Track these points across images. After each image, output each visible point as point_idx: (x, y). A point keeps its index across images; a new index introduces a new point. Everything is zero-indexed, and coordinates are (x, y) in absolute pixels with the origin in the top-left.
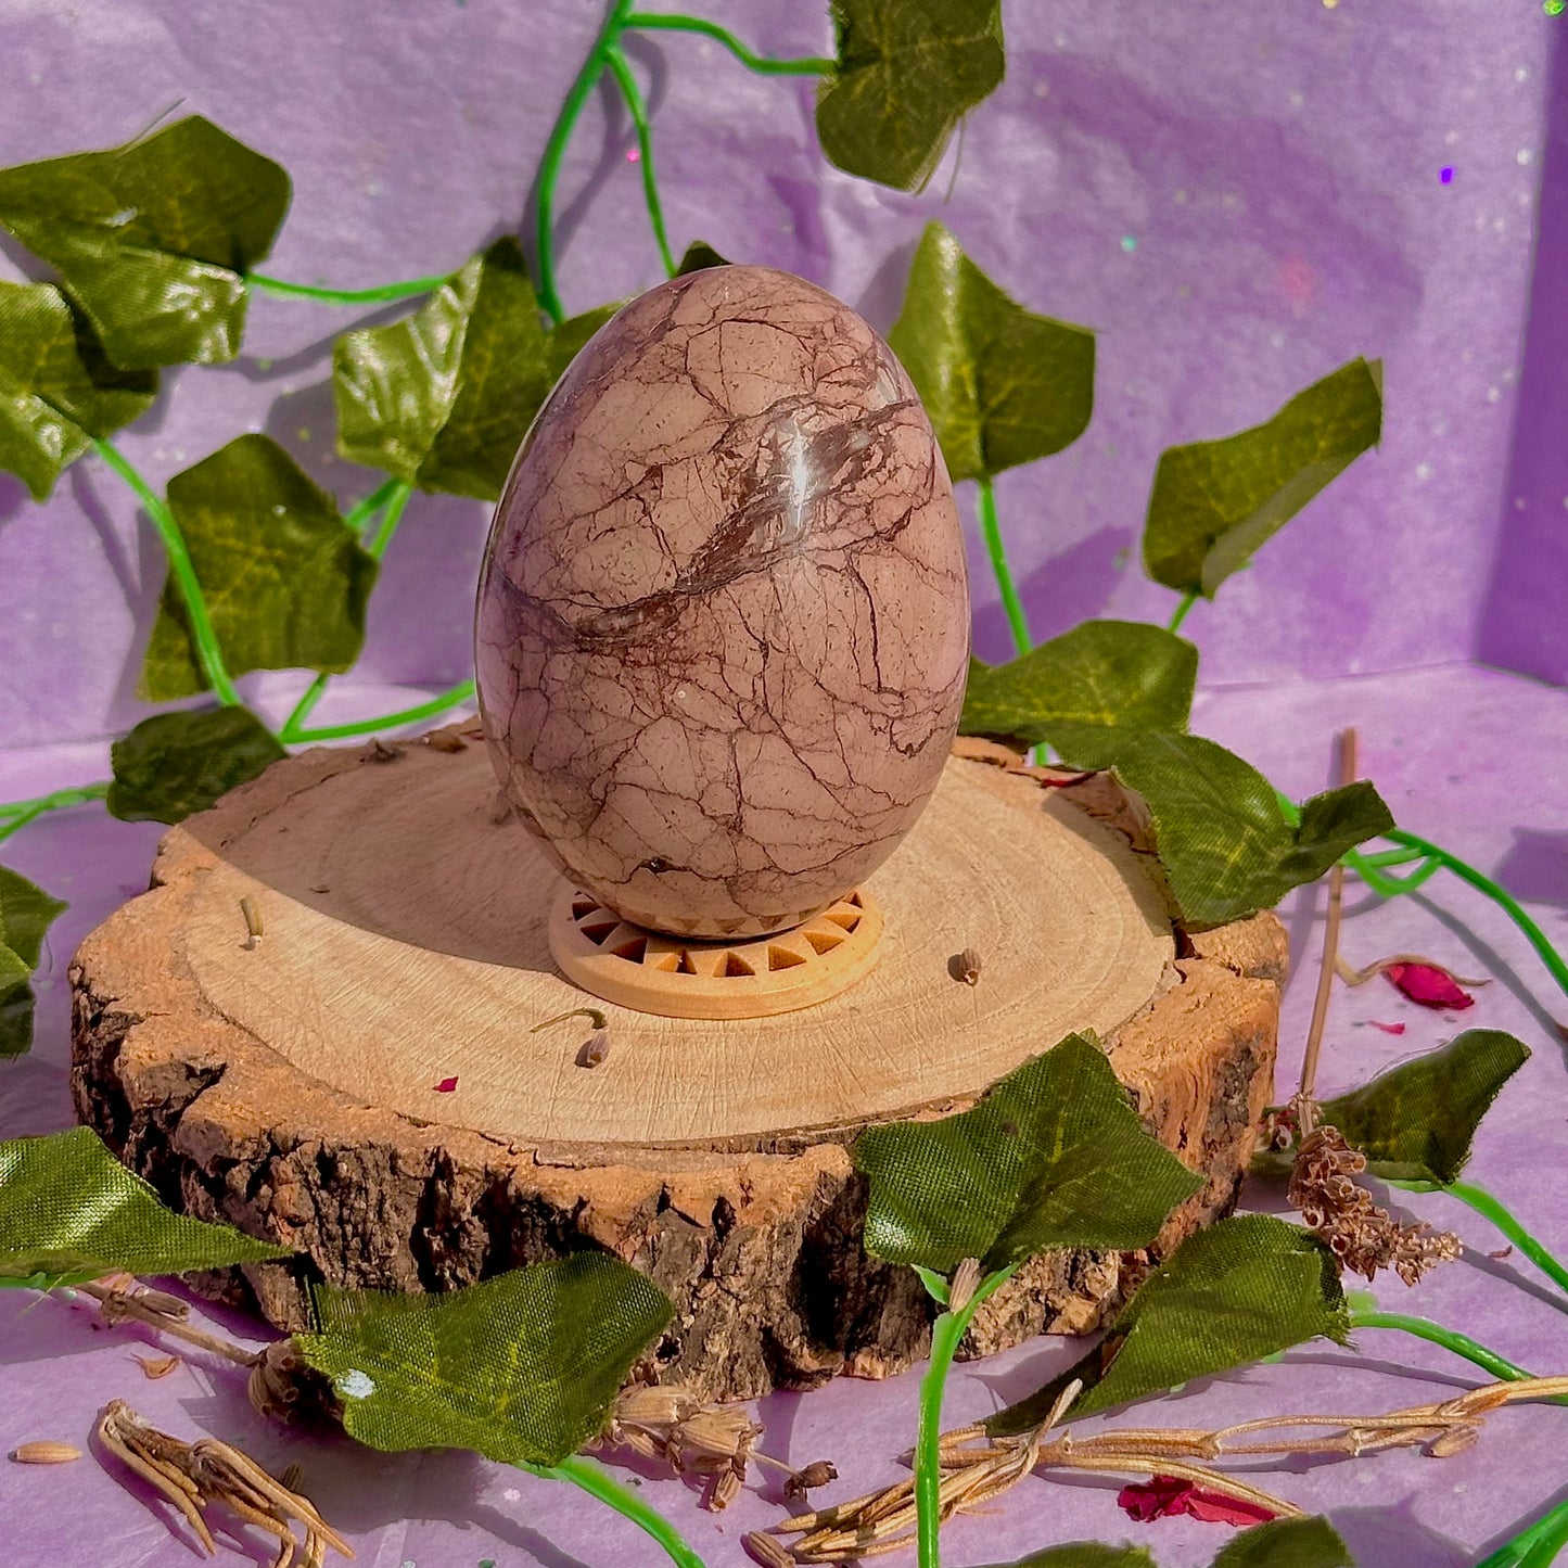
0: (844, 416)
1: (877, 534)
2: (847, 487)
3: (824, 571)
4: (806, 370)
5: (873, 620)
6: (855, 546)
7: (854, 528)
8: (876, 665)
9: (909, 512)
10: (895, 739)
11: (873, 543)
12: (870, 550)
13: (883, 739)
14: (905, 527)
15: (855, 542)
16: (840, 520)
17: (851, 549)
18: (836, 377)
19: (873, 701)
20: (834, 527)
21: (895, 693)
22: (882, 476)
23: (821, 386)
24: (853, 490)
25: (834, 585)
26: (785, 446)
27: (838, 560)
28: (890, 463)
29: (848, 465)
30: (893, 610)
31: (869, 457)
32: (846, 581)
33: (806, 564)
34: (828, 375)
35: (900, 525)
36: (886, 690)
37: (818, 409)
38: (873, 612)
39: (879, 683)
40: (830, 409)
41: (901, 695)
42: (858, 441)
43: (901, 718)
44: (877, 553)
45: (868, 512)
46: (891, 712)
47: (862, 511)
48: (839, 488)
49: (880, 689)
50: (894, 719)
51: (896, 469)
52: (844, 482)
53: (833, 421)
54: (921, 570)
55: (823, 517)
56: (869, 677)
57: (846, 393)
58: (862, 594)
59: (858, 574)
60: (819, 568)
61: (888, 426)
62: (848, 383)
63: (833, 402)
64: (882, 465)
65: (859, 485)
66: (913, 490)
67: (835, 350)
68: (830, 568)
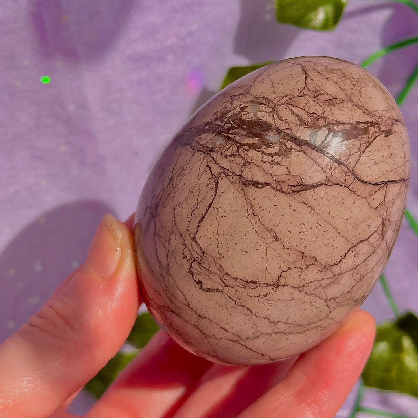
0: (277, 123)
1: (240, 176)
2: (246, 147)
3: (208, 169)
4: (288, 97)
5: (209, 207)
6: (226, 171)
7: (233, 164)
8: (198, 227)
9: (267, 184)
10: (193, 270)
11: (235, 178)
12: (231, 179)
13: (187, 265)
14: (257, 187)
15: (228, 170)
16: (231, 156)
17: (224, 172)
18: (295, 110)
19: (189, 242)
20: (226, 156)
21: (201, 249)
22: (265, 158)
23: (285, 106)
24: (247, 150)
25: (206, 178)
26: (244, 113)
27: (216, 170)
28: (277, 159)
29: (256, 140)
30: (221, 213)
31: (269, 146)
32: (211, 181)
33: (205, 160)
34: (293, 106)
35: (256, 184)
36: (196, 242)
37: (271, 112)
38: (211, 204)
39: (195, 237)
40: (275, 116)
41: (203, 252)
42: (272, 137)
43: (199, 263)
44: (233, 183)
45: (245, 165)
46: (195, 255)
47: (242, 162)
48: (244, 144)
49: (194, 239)
50: (195, 260)
51: (278, 163)
52: (247, 144)
53: (270, 120)
54: (250, 212)
55: (226, 149)
56: (193, 228)
57: (292, 118)
58: (212, 192)
59: (217, 183)
60: (208, 166)
61: (295, 146)
62: (297, 116)
63: (280, 115)
64: (272, 155)
65: (252, 152)
66: (279, 179)
67: (312, 102)
68: (211, 170)
